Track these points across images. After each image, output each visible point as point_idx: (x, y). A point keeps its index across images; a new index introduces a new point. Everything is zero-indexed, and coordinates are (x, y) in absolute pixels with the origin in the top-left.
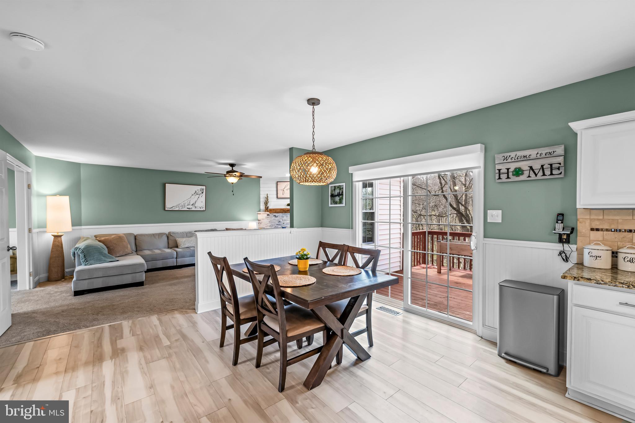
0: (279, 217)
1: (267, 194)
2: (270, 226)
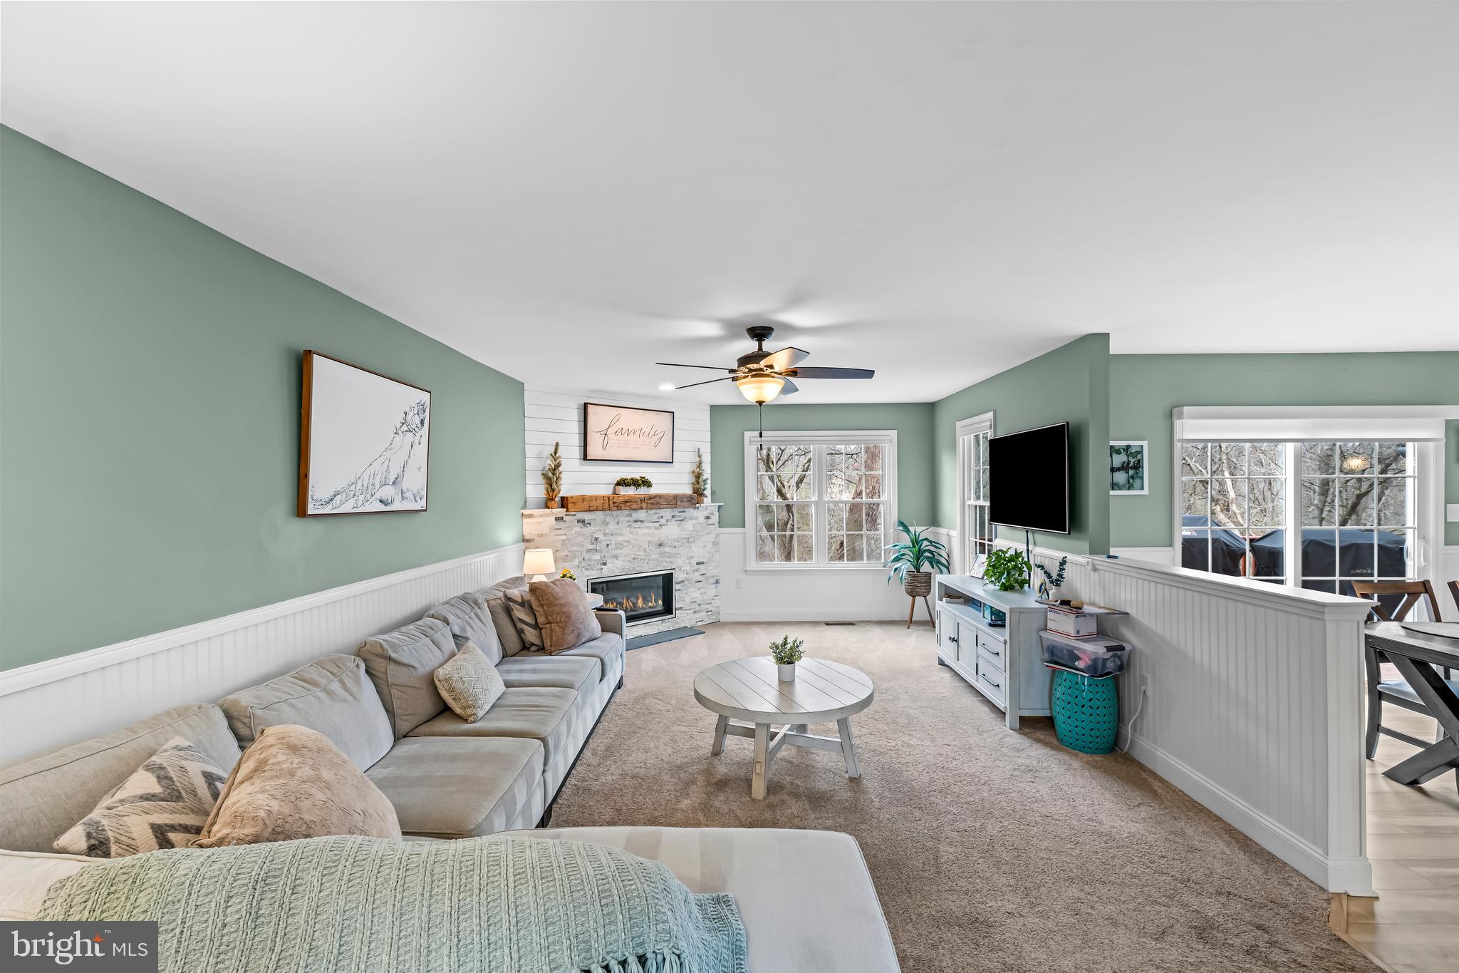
0: (595, 526)
1: (557, 445)
2: (564, 558)
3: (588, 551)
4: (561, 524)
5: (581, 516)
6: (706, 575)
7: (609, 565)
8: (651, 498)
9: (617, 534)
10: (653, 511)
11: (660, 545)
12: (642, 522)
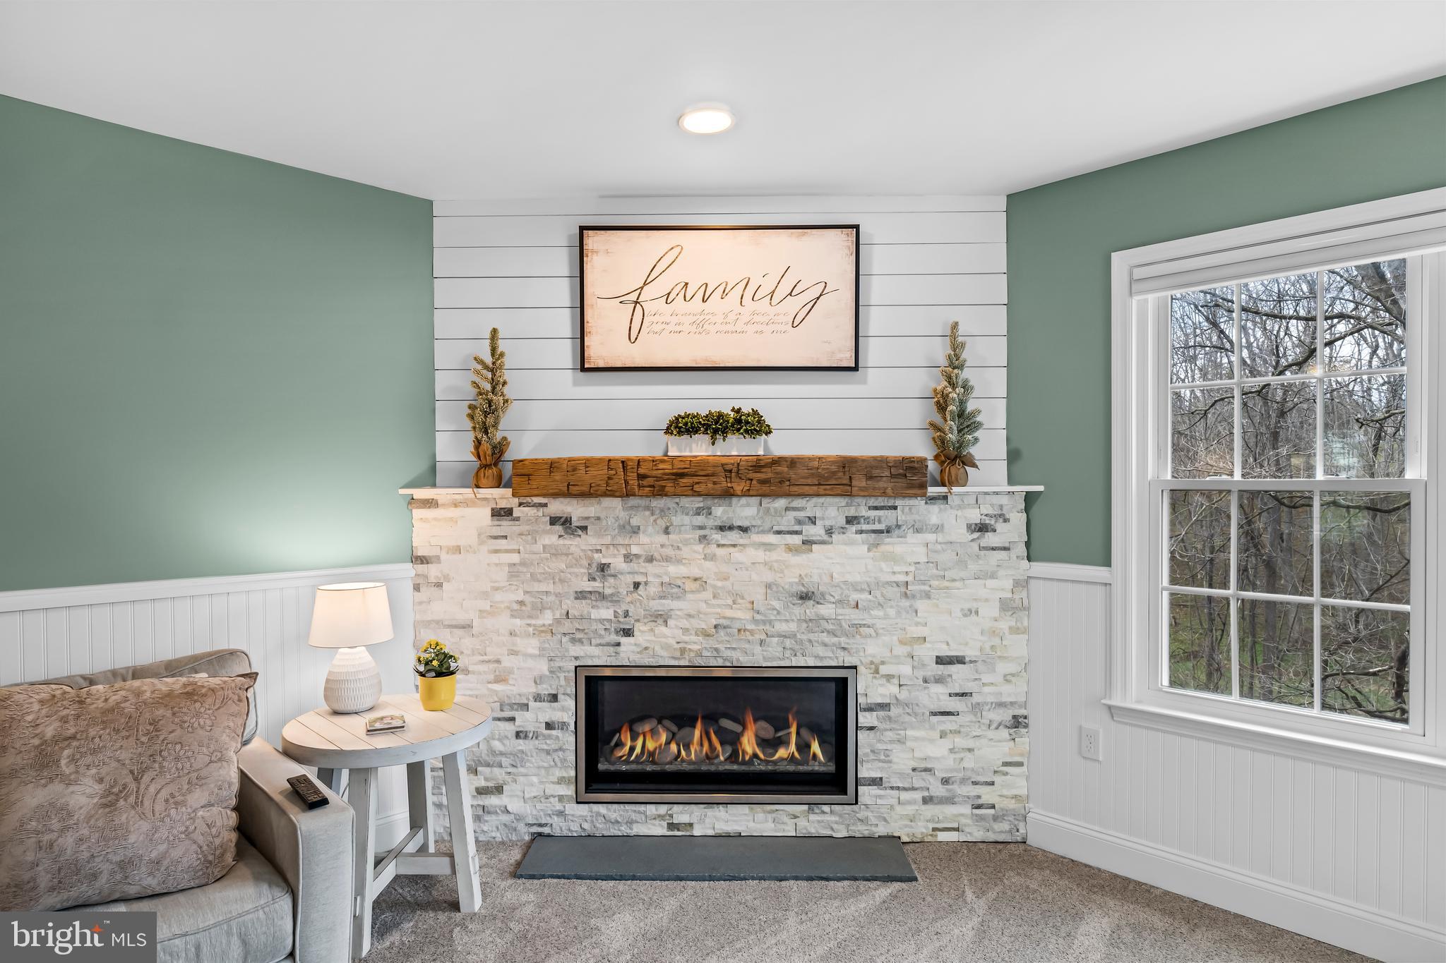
0: (599, 535)
1: (495, 331)
2: (516, 607)
3: (581, 595)
4: (506, 526)
5: (558, 507)
6: (976, 698)
7: (643, 635)
8: (758, 465)
9: (667, 559)
10: (781, 503)
11: (805, 597)
12: (744, 530)
